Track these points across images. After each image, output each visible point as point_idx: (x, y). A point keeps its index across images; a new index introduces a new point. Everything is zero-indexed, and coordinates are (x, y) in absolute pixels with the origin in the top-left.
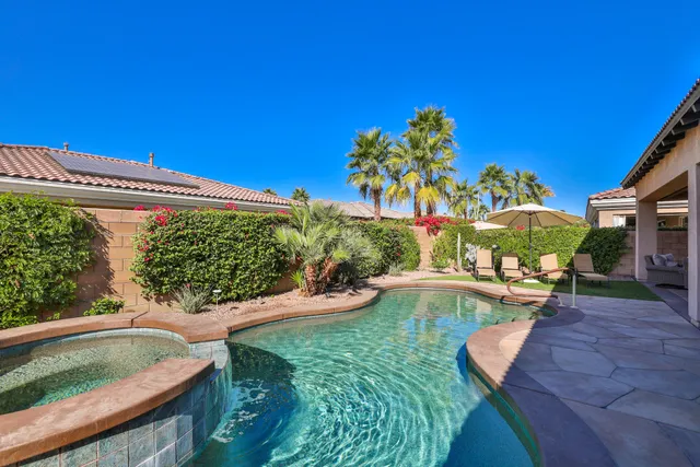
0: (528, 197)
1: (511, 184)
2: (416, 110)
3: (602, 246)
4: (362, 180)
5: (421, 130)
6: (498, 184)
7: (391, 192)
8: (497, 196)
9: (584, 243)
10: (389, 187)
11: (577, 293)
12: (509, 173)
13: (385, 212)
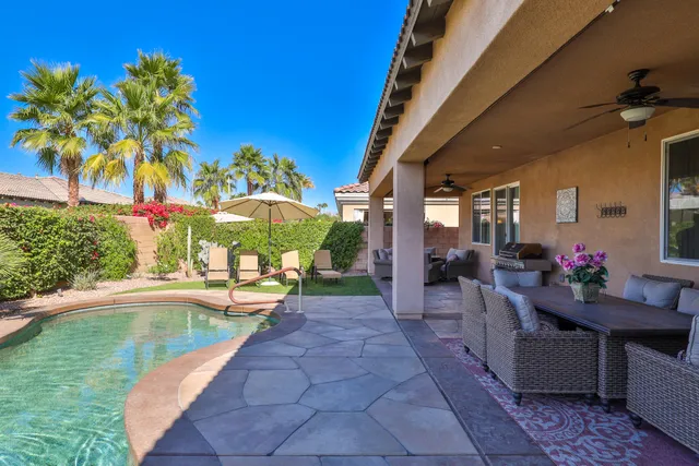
0: (287, 186)
1: (270, 171)
2: (140, 53)
3: (343, 241)
4: (43, 142)
5: (146, 83)
6: (254, 169)
7: (95, 164)
8: (254, 183)
9: (327, 238)
10: (93, 157)
11: (303, 294)
12: (267, 157)
13: (86, 193)
